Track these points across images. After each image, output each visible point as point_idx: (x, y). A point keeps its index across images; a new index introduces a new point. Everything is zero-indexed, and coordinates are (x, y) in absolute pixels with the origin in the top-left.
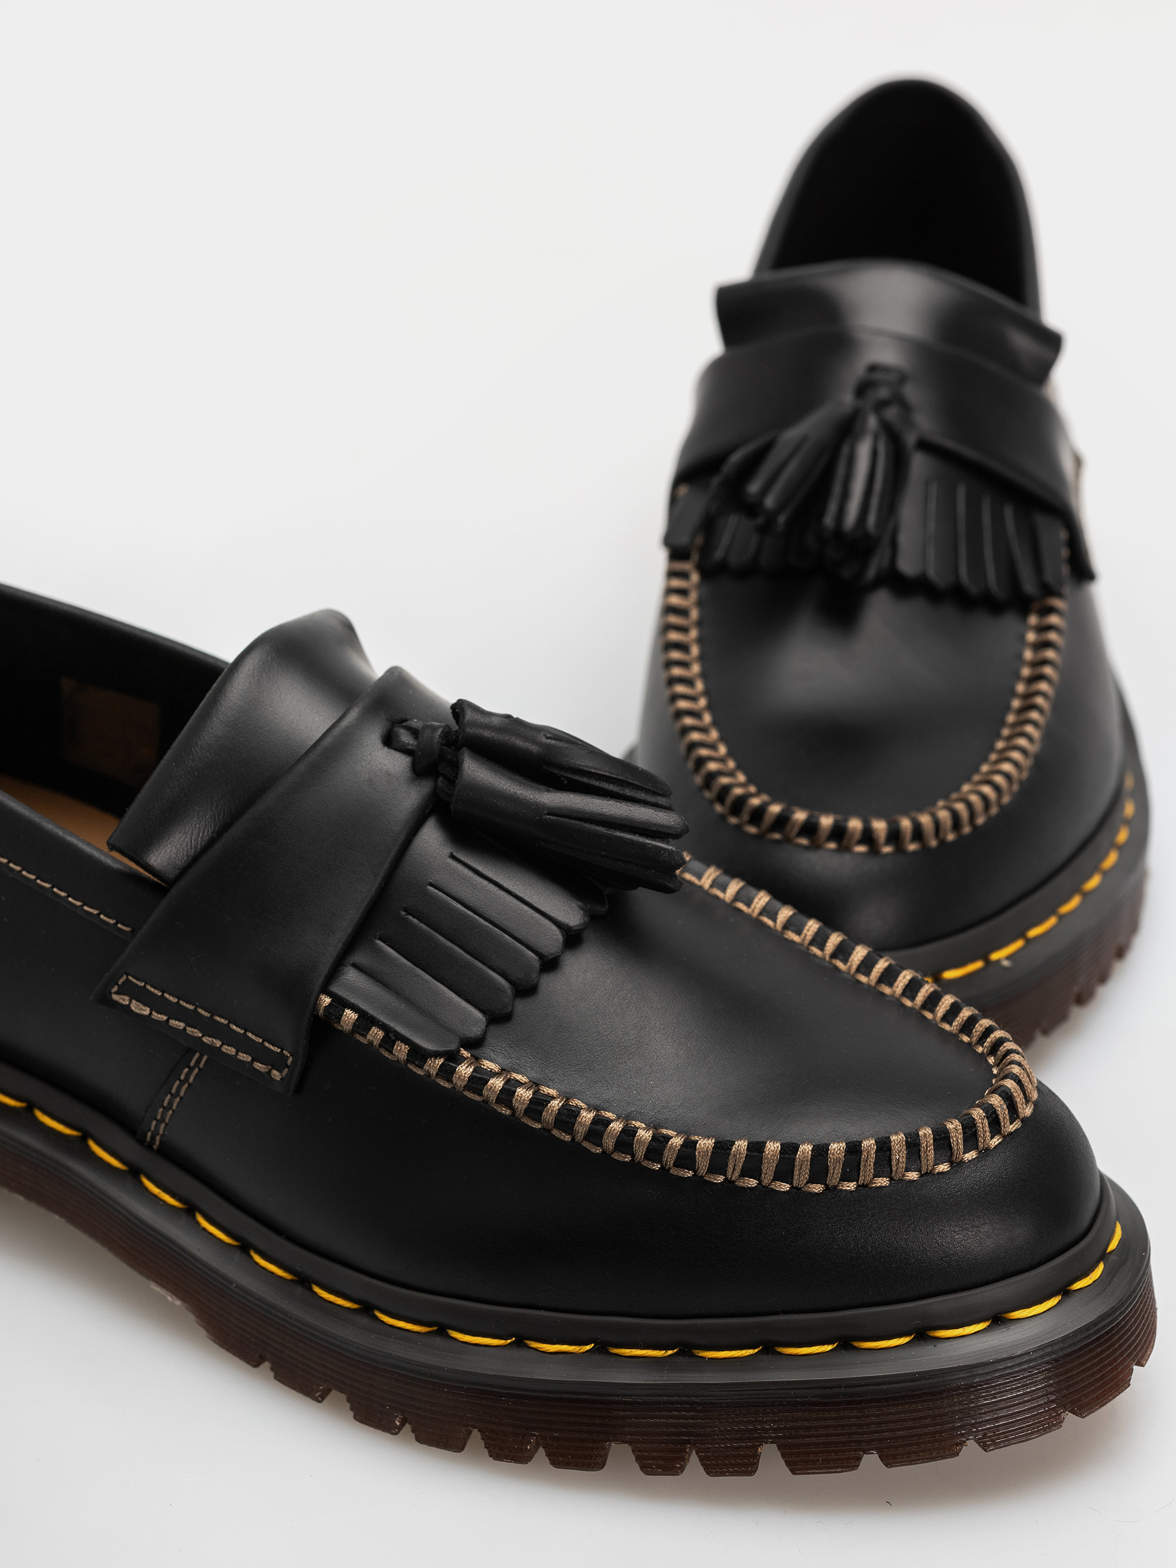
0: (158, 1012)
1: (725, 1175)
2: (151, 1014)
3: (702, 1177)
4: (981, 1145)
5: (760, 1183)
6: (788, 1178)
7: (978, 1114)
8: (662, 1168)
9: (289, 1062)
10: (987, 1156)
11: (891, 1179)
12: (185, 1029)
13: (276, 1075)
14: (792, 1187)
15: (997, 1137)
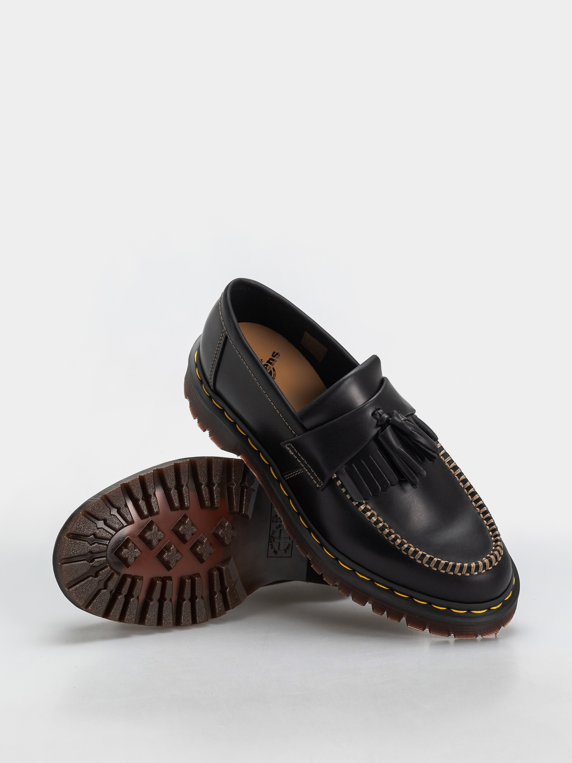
0: (295, 455)
1: (414, 557)
2: (293, 455)
3: (409, 556)
4: (479, 572)
5: (422, 563)
6: (429, 564)
7: (480, 563)
8: (400, 549)
9: (322, 485)
10: (480, 575)
11: (454, 573)
12: (300, 463)
13: (318, 486)
14: (429, 567)
15: (484, 570)
